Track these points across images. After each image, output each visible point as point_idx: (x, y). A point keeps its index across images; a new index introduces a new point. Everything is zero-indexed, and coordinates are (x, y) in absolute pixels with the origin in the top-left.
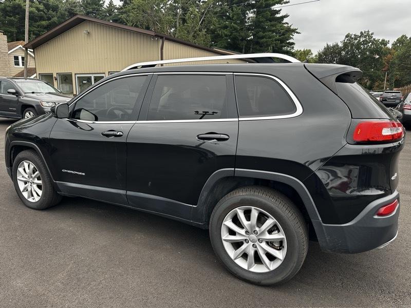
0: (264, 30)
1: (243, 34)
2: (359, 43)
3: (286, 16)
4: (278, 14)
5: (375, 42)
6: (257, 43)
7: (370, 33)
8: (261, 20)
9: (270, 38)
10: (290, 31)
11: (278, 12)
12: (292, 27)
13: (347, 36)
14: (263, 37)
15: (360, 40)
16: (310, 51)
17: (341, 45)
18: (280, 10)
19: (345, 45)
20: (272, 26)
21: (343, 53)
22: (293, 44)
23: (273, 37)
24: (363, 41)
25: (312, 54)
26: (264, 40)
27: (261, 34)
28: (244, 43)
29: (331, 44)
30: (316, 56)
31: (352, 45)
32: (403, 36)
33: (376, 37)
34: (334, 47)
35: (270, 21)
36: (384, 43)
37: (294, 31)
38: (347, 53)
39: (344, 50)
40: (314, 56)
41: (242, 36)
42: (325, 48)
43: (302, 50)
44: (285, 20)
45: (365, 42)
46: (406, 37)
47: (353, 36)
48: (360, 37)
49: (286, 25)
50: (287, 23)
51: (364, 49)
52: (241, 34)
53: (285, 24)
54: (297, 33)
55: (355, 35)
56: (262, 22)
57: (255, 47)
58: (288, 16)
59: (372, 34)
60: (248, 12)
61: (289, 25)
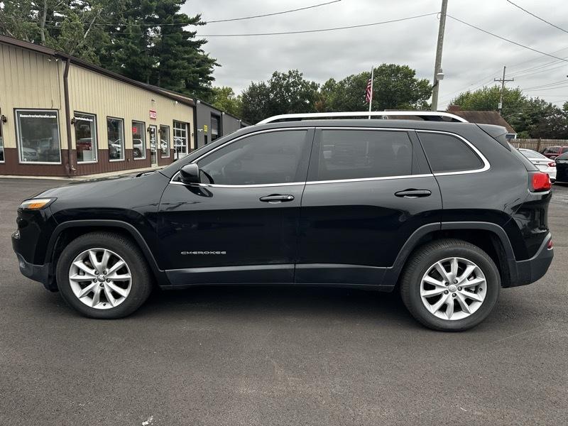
0: (176, 57)
1: (146, 60)
2: (288, 85)
3: (204, 42)
4: (192, 37)
5: (305, 84)
6: (167, 74)
7: (299, 73)
8: (170, 42)
9: (184, 68)
10: (208, 62)
11: (192, 35)
12: (209, 57)
13: (275, 75)
14: (174, 67)
15: (289, 81)
16: (230, 89)
17: (268, 85)
18: (195, 33)
19: (274, 85)
20: (186, 52)
21: (272, 96)
22: (212, 79)
23: (188, 68)
24: (293, 82)
25: (233, 94)
26: (178, 70)
27: (172, 62)
28: (148, 73)
29: (257, 83)
30: (239, 97)
31: (281, 86)
32: (331, 80)
33: (305, 78)
34: (260, 87)
35: (183, 46)
36: (314, 86)
37: (212, 62)
38: (275, 95)
39: (272, 92)
40: (236, 96)
41: (144, 62)
42: (250, 88)
43: (221, 88)
44: (203, 47)
45: (295, 84)
46: (334, 81)
47: (281, 76)
48: (289, 77)
49: (201, 53)
50: (202, 51)
51: (294, 92)
52: (143, 59)
53: (199, 51)
54: (217, 65)
55: (283, 74)
56: (172, 45)
57: (164, 79)
58: (206, 42)
59: (301, 74)
60: (149, 29)
61: (206, 54)
